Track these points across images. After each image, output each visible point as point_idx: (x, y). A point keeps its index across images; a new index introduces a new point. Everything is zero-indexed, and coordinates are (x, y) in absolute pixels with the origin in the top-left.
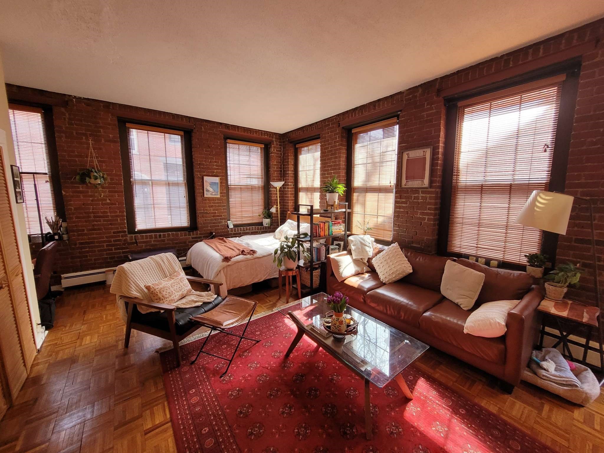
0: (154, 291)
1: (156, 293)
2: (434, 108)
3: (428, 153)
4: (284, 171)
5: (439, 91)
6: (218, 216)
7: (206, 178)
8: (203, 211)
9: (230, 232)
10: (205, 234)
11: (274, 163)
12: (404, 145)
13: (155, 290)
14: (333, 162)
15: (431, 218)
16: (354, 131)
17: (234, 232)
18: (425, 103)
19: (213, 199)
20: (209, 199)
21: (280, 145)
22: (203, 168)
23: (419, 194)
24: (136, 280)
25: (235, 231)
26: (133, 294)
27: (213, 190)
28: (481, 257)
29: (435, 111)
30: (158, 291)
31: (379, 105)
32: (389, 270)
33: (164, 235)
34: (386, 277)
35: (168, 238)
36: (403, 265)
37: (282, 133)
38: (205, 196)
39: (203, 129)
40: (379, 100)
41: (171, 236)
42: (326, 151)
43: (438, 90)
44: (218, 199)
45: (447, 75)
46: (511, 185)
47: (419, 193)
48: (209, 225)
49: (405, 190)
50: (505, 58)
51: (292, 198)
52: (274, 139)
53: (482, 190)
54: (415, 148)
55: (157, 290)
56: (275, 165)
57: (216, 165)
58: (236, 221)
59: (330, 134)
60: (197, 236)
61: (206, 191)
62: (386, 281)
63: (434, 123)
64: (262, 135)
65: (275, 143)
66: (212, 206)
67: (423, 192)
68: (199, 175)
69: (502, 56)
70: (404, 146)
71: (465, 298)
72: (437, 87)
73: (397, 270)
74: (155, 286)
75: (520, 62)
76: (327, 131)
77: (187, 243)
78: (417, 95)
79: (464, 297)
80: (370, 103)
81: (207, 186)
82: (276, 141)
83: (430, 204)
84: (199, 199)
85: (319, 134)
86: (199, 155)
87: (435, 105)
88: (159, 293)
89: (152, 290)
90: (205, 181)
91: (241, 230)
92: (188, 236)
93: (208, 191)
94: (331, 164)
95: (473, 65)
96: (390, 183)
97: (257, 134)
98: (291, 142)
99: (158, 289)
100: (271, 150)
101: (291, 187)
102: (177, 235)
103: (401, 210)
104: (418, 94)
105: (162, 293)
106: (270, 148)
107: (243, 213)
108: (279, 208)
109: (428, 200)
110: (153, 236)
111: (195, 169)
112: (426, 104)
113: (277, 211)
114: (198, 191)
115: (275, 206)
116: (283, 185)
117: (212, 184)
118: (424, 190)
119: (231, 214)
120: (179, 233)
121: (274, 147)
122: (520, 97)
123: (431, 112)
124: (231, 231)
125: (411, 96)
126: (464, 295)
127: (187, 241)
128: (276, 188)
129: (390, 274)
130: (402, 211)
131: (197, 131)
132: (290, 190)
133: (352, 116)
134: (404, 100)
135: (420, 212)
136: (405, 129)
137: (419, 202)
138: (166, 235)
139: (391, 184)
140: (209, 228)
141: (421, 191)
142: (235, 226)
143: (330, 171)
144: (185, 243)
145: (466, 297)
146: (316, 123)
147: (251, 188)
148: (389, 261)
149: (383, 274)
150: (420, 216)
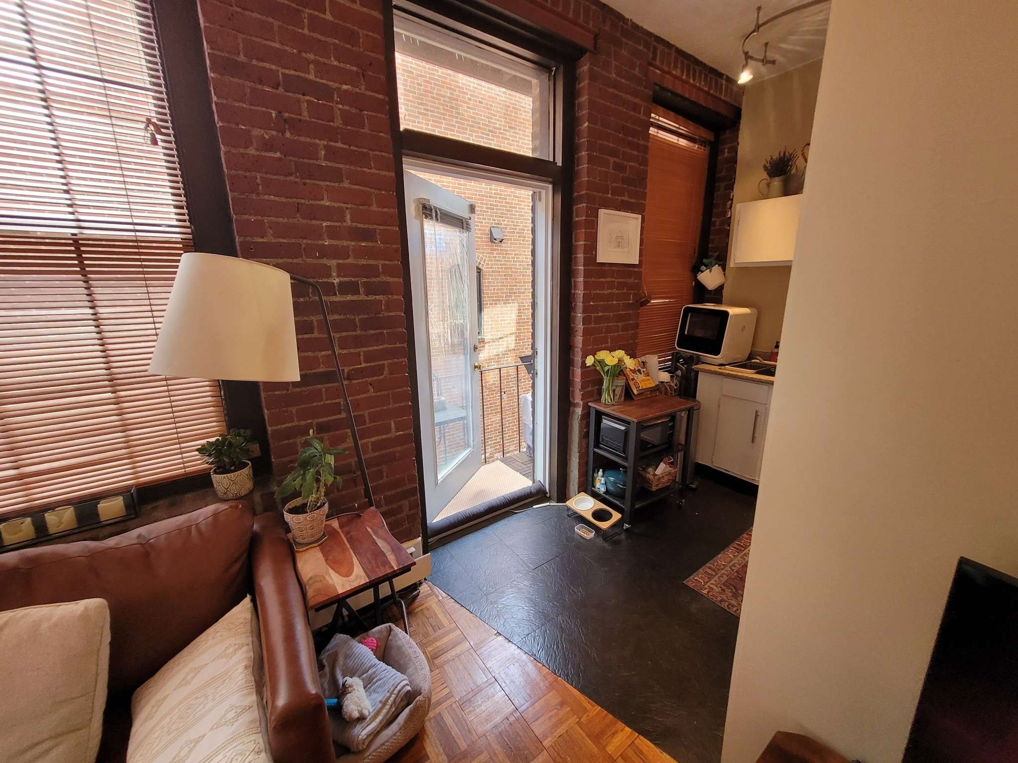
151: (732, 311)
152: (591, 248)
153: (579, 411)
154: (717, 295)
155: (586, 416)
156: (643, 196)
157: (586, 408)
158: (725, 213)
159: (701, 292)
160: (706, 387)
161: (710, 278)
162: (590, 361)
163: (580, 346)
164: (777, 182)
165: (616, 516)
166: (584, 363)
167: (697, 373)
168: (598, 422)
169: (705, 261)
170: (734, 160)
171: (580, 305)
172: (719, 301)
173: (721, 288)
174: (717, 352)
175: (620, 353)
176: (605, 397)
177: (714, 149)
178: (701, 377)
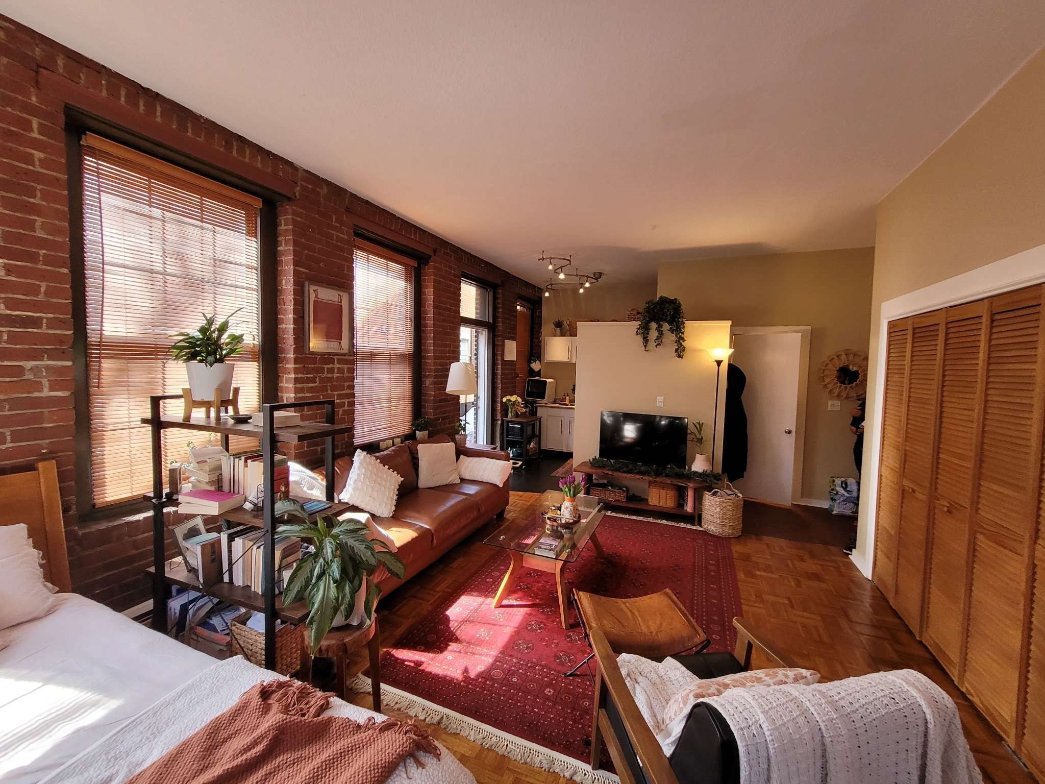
3: (345, 297)
12: (304, 270)
23: (333, 363)
31: (241, 151)
46: (390, 354)
47: (335, 362)
49: (311, 358)
54: (324, 285)
67: (339, 361)
70: (303, 272)
83: (349, 379)
96: (254, 340)
103: (307, 395)
104: (321, 192)
109: (346, 374)
118: (341, 358)
130: (309, 397)
136: (304, 241)
137: (334, 377)
139: (256, 343)
141: (337, 359)
151: (548, 380)
152: (503, 354)
153: (499, 422)
154: (538, 374)
155: (502, 424)
156: (516, 334)
157: (502, 421)
158: (539, 338)
159: (532, 372)
160: (540, 412)
161: (536, 366)
162: (504, 400)
163: (500, 394)
164: (558, 330)
165: (520, 463)
166: (502, 401)
167: (536, 407)
168: (508, 425)
169: (533, 358)
170: (541, 317)
171: (499, 377)
172: (540, 376)
173: (540, 370)
174: (544, 398)
175: (515, 396)
176: (510, 415)
177: (533, 312)
178: (539, 409)
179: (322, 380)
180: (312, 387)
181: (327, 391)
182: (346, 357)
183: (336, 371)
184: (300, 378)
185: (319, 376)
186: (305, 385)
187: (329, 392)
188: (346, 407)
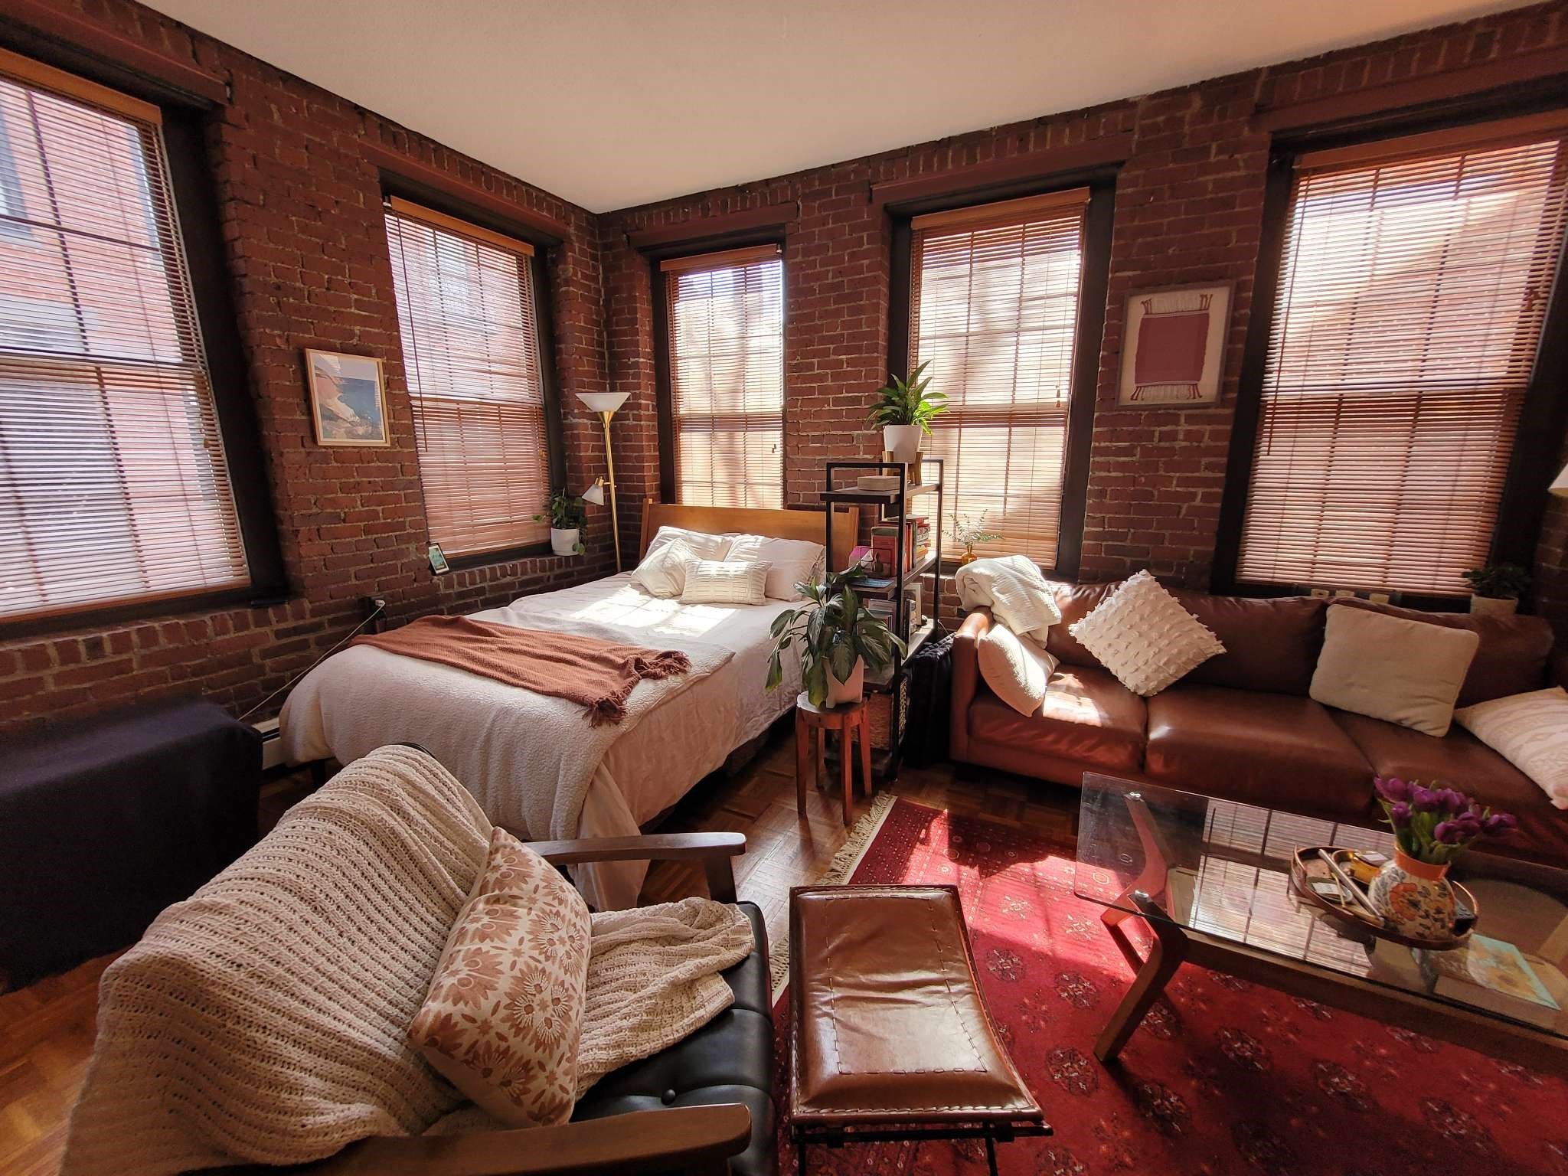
0: (484, 1040)
1: (496, 1043)
2: (1241, 164)
3: (1218, 302)
4: (612, 355)
5: (1260, 110)
6: (387, 528)
7: (317, 359)
8: (315, 510)
9: (442, 591)
10: (339, 608)
11: (577, 324)
12: (1130, 273)
13: (485, 1028)
14: (846, 325)
15: (1217, 493)
16: (918, 223)
17: (457, 589)
18: (1210, 145)
19: (360, 455)
20: (340, 454)
21: (594, 258)
22: (298, 311)
23: (1177, 423)
24: (310, 1013)
25: (461, 584)
26: (326, 1131)
27: (357, 414)
28: (1340, 588)
29: (1242, 173)
30: (505, 1029)
31: (1041, 140)
32: (1155, 654)
33: (122, 644)
34: (1147, 678)
35: (144, 651)
36: (1195, 636)
37: (597, 212)
38: (323, 440)
39: (276, 116)
40: (1042, 122)
41: (162, 640)
42: (816, 285)
43: (1257, 106)
44: (378, 454)
45: (1292, 62)
46: (1420, 397)
47: (1179, 421)
48: (352, 570)
49: (1128, 413)
50: (1480, 29)
51: (653, 453)
52: (572, 230)
53: (1339, 412)
54: (1173, 285)
55: (495, 1021)
56: (582, 329)
57: (359, 304)
58: (455, 545)
59: (830, 226)
60: (301, 622)
61: (324, 417)
62: (1150, 688)
63: (1237, 209)
64: (530, 203)
65: (577, 245)
66: (357, 487)
67: (1189, 419)
68: (278, 340)
69: (1472, 24)
70: (1129, 277)
71: (1434, 704)
72: (1257, 95)
73: (1180, 653)
74: (477, 1005)
75: (1521, 49)
76: (817, 214)
77: (256, 660)
78: (1182, 119)
79: (1428, 700)
80: (1007, 130)
81: (327, 398)
82: (581, 240)
83: (1209, 452)
84: (289, 456)
85: (782, 226)
86: (272, 245)
87: (1246, 155)
88: (510, 1034)
89: (466, 1041)
90: (313, 373)
91: (483, 579)
92: (254, 630)
93: (331, 417)
94: (838, 332)
95: (1382, 39)
96: (1058, 396)
97: (513, 198)
98: (642, 250)
99: (502, 1013)
100: (567, 270)
101: (647, 413)
102: (198, 631)
103: (1113, 474)
104: (1188, 114)
105: (528, 1028)
106: (555, 263)
107: (476, 512)
108: (613, 487)
109: (1206, 441)
110: (53, 653)
111: (255, 312)
112: (1214, 151)
113: (607, 498)
114: (281, 414)
115: (601, 481)
116: (624, 407)
117: (353, 387)
118: (1198, 412)
119: (432, 518)
120: (207, 618)
121: (576, 262)
122: (1459, 158)
123: (1230, 174)
124: (446, 587)
125: (1161, 119)
126: (1426, 697)
127: (255, 651)
128: (597, 417)
129: (1159, 667)
130: (1116, 478)
131: (247, 117)
132: (647, 426)
133: (928, 166)
134: (1136, 128)
135: (1179, 478)
136: (1136, 223)
137: (1177, 447)
138: (135, 637)
139: (1061, 400)
140: (354, 582)
141: (1186, 415)
142: (456, 563)
143: (832, 357)
144: (244, 660)
145: (1432, 700)
146: (767, 182)
147: (497, 413)
148: (1145, 627)
149: (1137, 670)
150: (1178, 489)
179: (1146, 452)
180: (1124, 463)
181: (1157, 470)
182: (1211, 411)
183: (1181, 437)
184: (1104, 447)
185: (1142, 446)
186: (1112, 459)
187: (1161, 472)
188: (1198, 502)
